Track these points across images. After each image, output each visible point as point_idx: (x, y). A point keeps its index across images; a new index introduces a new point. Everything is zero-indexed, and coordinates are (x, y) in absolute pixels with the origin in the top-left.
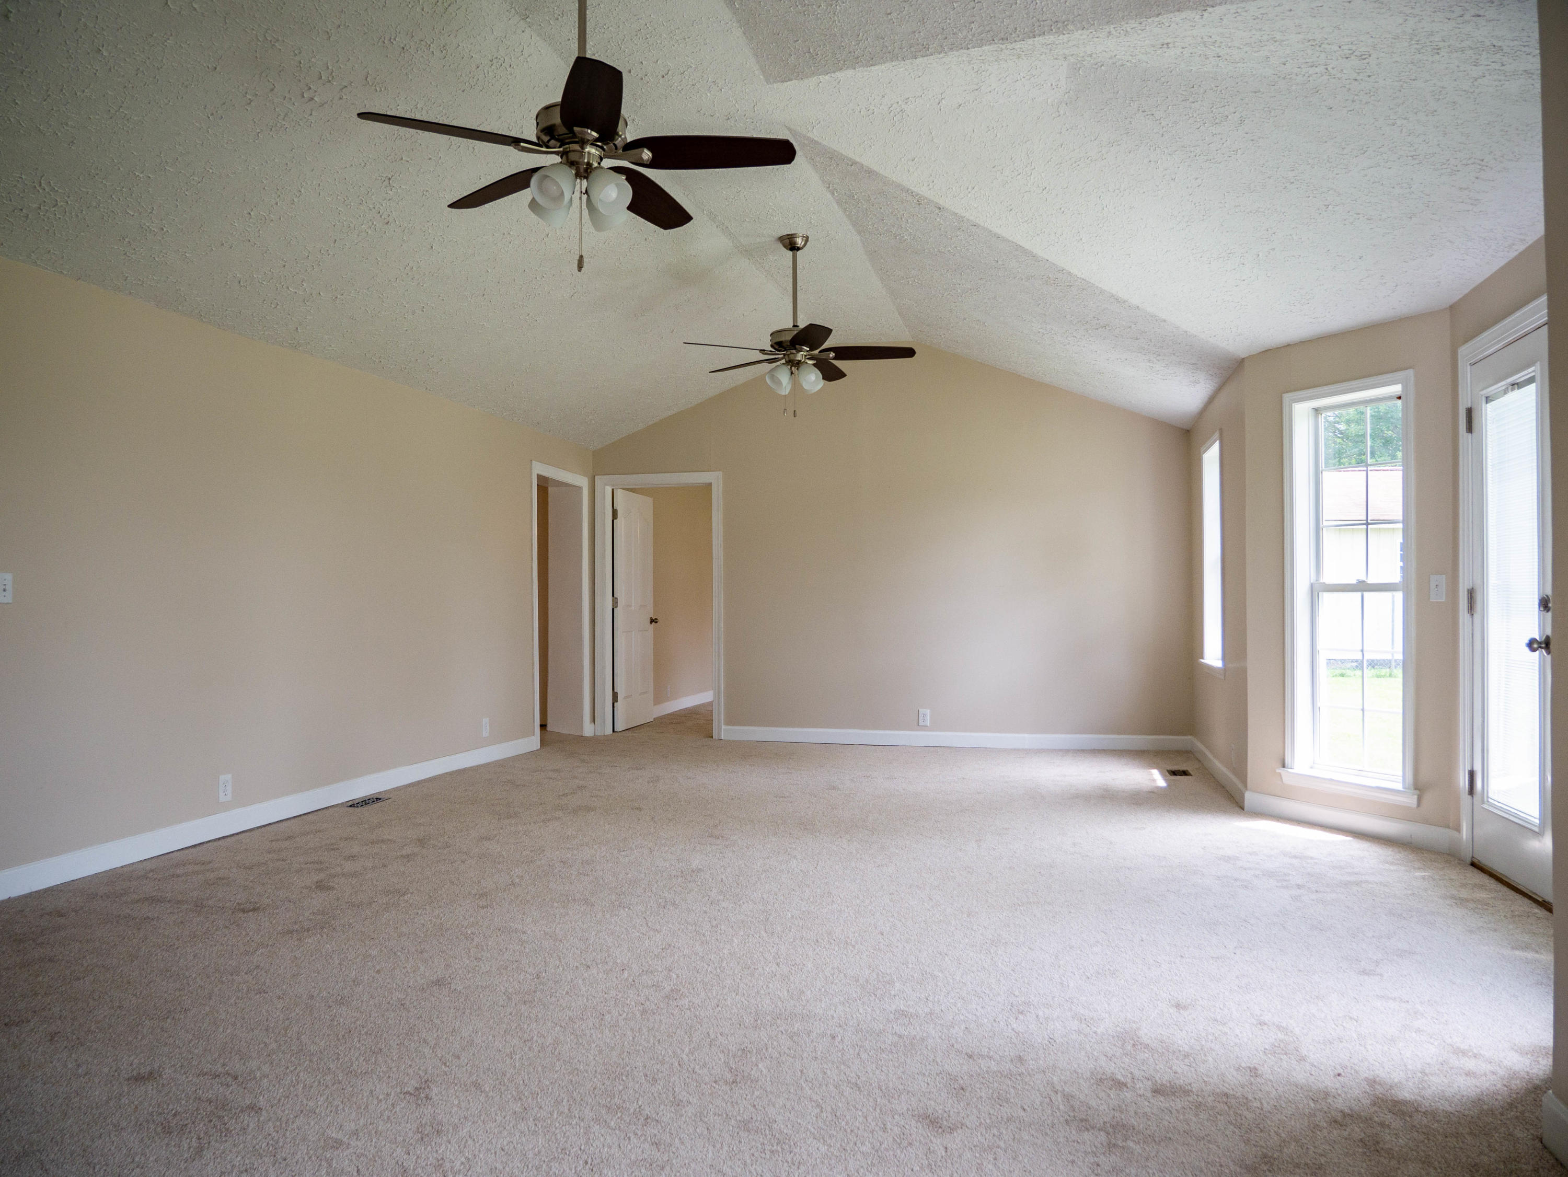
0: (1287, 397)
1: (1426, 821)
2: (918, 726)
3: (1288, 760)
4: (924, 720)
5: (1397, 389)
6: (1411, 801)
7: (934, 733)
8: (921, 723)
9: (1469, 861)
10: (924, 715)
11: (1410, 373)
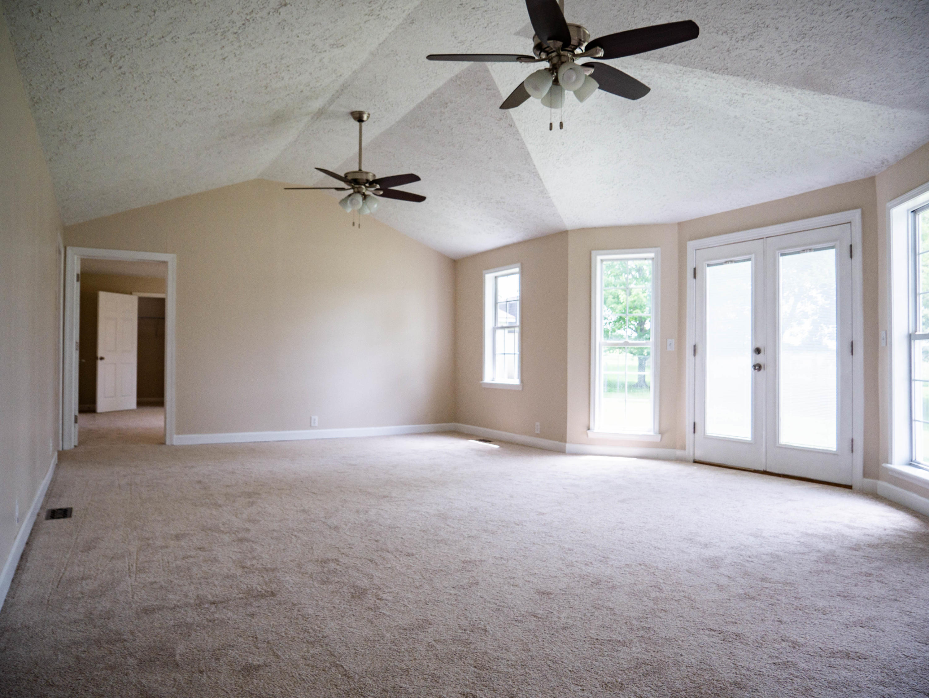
0: (594, 253)
1: (664, 447)
2: (311, 427)
3: (591, 426)
4: (314, 423)
5: (652, 255)
6: (658, 438)
7: (321, 431)
8: (313, 425)
9: (692, 460)
10: (315, 420)
11: (659, 249)
